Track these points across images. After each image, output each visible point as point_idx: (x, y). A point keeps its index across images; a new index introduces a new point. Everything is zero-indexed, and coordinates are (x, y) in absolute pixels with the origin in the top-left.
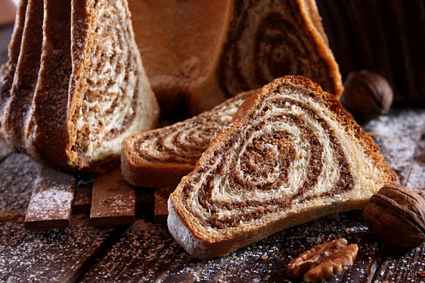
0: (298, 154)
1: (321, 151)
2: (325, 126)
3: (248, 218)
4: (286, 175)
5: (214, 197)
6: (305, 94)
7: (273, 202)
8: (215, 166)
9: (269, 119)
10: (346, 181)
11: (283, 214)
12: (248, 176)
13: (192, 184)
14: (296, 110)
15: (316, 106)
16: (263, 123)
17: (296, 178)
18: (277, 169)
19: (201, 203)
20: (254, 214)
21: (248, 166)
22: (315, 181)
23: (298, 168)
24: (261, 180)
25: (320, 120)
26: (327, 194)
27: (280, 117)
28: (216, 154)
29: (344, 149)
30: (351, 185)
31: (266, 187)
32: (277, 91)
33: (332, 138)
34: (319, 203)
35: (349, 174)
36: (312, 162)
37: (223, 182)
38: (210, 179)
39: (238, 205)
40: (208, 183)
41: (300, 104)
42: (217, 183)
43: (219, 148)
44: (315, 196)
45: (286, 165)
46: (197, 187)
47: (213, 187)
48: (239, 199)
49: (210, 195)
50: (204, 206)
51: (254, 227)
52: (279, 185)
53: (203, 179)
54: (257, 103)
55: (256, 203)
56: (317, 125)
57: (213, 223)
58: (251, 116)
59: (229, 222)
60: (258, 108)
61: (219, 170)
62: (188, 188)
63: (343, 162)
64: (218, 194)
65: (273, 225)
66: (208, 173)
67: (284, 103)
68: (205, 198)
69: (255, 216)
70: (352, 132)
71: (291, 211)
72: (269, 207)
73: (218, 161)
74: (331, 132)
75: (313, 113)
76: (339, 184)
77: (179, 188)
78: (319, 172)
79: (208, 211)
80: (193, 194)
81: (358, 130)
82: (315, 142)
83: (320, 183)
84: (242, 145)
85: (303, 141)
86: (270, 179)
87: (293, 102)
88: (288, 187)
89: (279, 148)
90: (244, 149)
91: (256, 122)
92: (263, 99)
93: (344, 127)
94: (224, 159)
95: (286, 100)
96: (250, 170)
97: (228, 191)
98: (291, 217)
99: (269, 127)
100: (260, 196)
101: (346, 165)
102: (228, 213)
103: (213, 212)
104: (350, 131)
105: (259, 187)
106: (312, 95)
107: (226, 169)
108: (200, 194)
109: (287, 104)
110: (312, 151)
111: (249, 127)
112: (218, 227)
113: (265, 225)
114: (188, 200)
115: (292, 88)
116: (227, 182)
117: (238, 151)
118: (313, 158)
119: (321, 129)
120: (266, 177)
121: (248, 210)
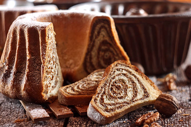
0: (129, 87)
1: (136, 85)
2: (135, 77)
3: (118, 108)
4: (126, 93)
5: (105, 102)
6: (126, 66)
7: (124, 102)
8: (103, 92)
9: (116, 75)
10: (146, 95)
11: (129, 106)
12: (114, 94)
13: (97, 98)
14: (124, 72)
15: (130, 70)
16: (114, 77)
17: (130, 94)
18: (123, 92)
19: (101, 104)
20: (119, 107)
21: (114, 91)
22: (136, 95)
23: (130, 91)
24: (119, 96)
25: (133, 75)
26: (141, 99)
27: (120, 74)
28: (102, 88)
29: (143, 84)
30: (148, 96)
31: (121, 98)
32: (116, 66)
33: (138, 81)
34: (140, 102)
35: (147, 92)
36: (134, 89)
37: (106, 97)
38: (102, 96)
39: (114, 104)
40: (102, 97)
41: (125, 70)
42: (105, 97)
43: (102, 86)
44: (138, 100)
45: (126, 90)
46: (99, 99)
47: (104, 99)
48: (113, 102)
49: (104, 102)
50: (103, 105)
51: (121, 111)
52: (125, 97)
53: (100, 96)
54: (111, 70)
55: (119, 103)
56: (133, 77)
57: (107, 110)
58: (110, 75)
59: (112, 110)
60: (112, 72)
61: (104, 93)
62: (95, 100)
63: (144, 88)
64: (106, 101)
65: (126, 110)
66: (101, 94)
67: (120, 70)
68: (102, 103)
69: (120, 107)
70: (144, 78)
71: (131, 105)
72: (124, 104)
73: (103, 90)
74: (138, 79)
75: (130, 73)
76: (144, 95)
77: (93, 100)
78: (137, 92)
79: (104, 107)
80: (98, 101)
81: (146, 78)
82: (133, 82)
83: (138, 95)
84: (109, 84)
85: (129, 82)
86: (122, 95)
87: (123, 69)
88: (128, 97)
89: (122, 85)
90: (111, 86)
91: (112, 77)
92: (112, 69)
93: (141, 77)
94: (105, 89)
95: (120, 69)
96: (114, 93)
97: (108, 100)
98: (132, 107)
99: (117, 78)
100: (120, 101)
101: (145, 89)
102: (111, 107)
103: (106, 107)
104: (143, 78)
105: (119, 98)
106: (128, 66)
107: (106, 92)
108: (100, 101)
109: (121, 70)
110: (133, 85)
111: (110, 78)
112: (109, 112)
113: (124, 110)
114: (97, 103)
115: (121, 64)
116: (108, 97)
117: (109, 86)
118: (134, 87)
119: (134, 78)
120: (120, 94)
121: (118, 106)
